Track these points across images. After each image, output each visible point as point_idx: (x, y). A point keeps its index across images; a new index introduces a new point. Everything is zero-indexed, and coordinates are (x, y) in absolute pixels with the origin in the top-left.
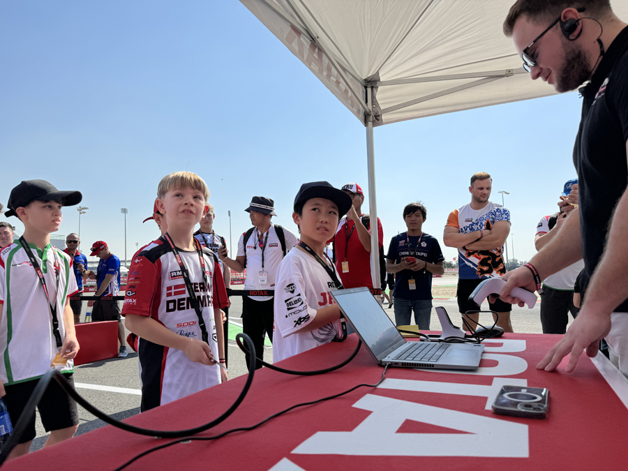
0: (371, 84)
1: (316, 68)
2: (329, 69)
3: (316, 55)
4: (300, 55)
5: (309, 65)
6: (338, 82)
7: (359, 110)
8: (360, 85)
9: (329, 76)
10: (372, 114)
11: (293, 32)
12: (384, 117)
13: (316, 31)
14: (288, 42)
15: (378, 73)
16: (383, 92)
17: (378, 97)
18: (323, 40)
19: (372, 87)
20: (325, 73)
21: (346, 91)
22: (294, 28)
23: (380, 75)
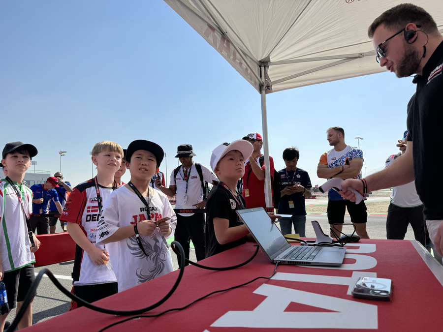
0: (264, 64)
1: (225, 54)
2: (234, 54)
3: (225, 45)
4: (214, 45)
5: (220, 51)
6: (241, 63)
7: (255, 83)
8: (256, 65)
9: (235, 59)
10: (265, 84)
11: (209, 29)
12: (273, 87)
13: (225, 27)
14: (206, 36)
15: (269, 56)
16: (272, 69)
17: (269, 73)
18: (230, 34)
19: (265, 66)
20: (232, 57)
21: (246, 69)
22: (210, 26)
23: (270, 58)
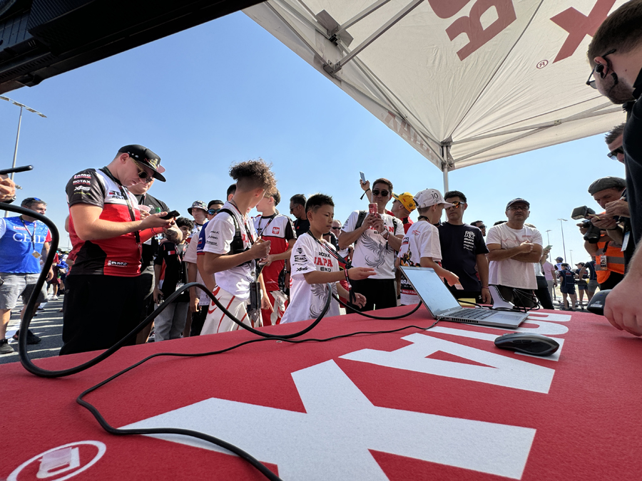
0: (446, 144)
1: (406, 137)
2: (415, 137)
3: (406, 129)
4: (395, 129)
5: (401, 135)
6: (422, 145)
7: (437, 161)
8: (437, 145)
9: (415, 141)
10: (447, 163)
11: (390, 115)
12: (456, 165)
13: (405, 113)
14: (387, 122)
15: (451, 136)
16: (455, 148)
17: (451, 152)
18: (411, 119)
19: (447, 147)
20: (412, 140)
21: (428, 150)
22: (390, 113)
23: (452, 138)
